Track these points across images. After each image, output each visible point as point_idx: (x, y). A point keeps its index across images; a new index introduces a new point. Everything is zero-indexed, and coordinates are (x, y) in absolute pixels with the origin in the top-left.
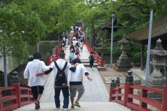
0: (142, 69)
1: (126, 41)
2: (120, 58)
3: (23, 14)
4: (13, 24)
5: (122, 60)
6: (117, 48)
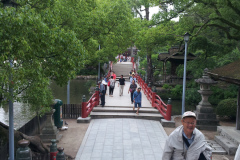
0: (238, 129)
1: (209, 81)
2: (199, 107)
3: (44, 25)
4: (24, 41)
6: (192, 91)
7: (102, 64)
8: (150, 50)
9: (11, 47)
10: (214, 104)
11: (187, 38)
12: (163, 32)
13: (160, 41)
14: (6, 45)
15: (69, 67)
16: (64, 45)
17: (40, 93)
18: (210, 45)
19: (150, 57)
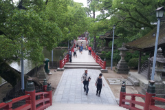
0: (139, 73)
1: (125, 49)
2: (119, 62)
3: (41, 19)
4: (30, 27)
5: (121, 64)
6: (116, 54)
7: (70, 41)
8: (95, 33)
9: (23, 30)
10: (127, 61)
11: (114, 28)
12: (102, 25)
13: (100, 29)
14: (21, 29)
15: (53, 41)
16: (51, 29)
17: (38, 55)
18: (126, 31)
19: (95, 37)
